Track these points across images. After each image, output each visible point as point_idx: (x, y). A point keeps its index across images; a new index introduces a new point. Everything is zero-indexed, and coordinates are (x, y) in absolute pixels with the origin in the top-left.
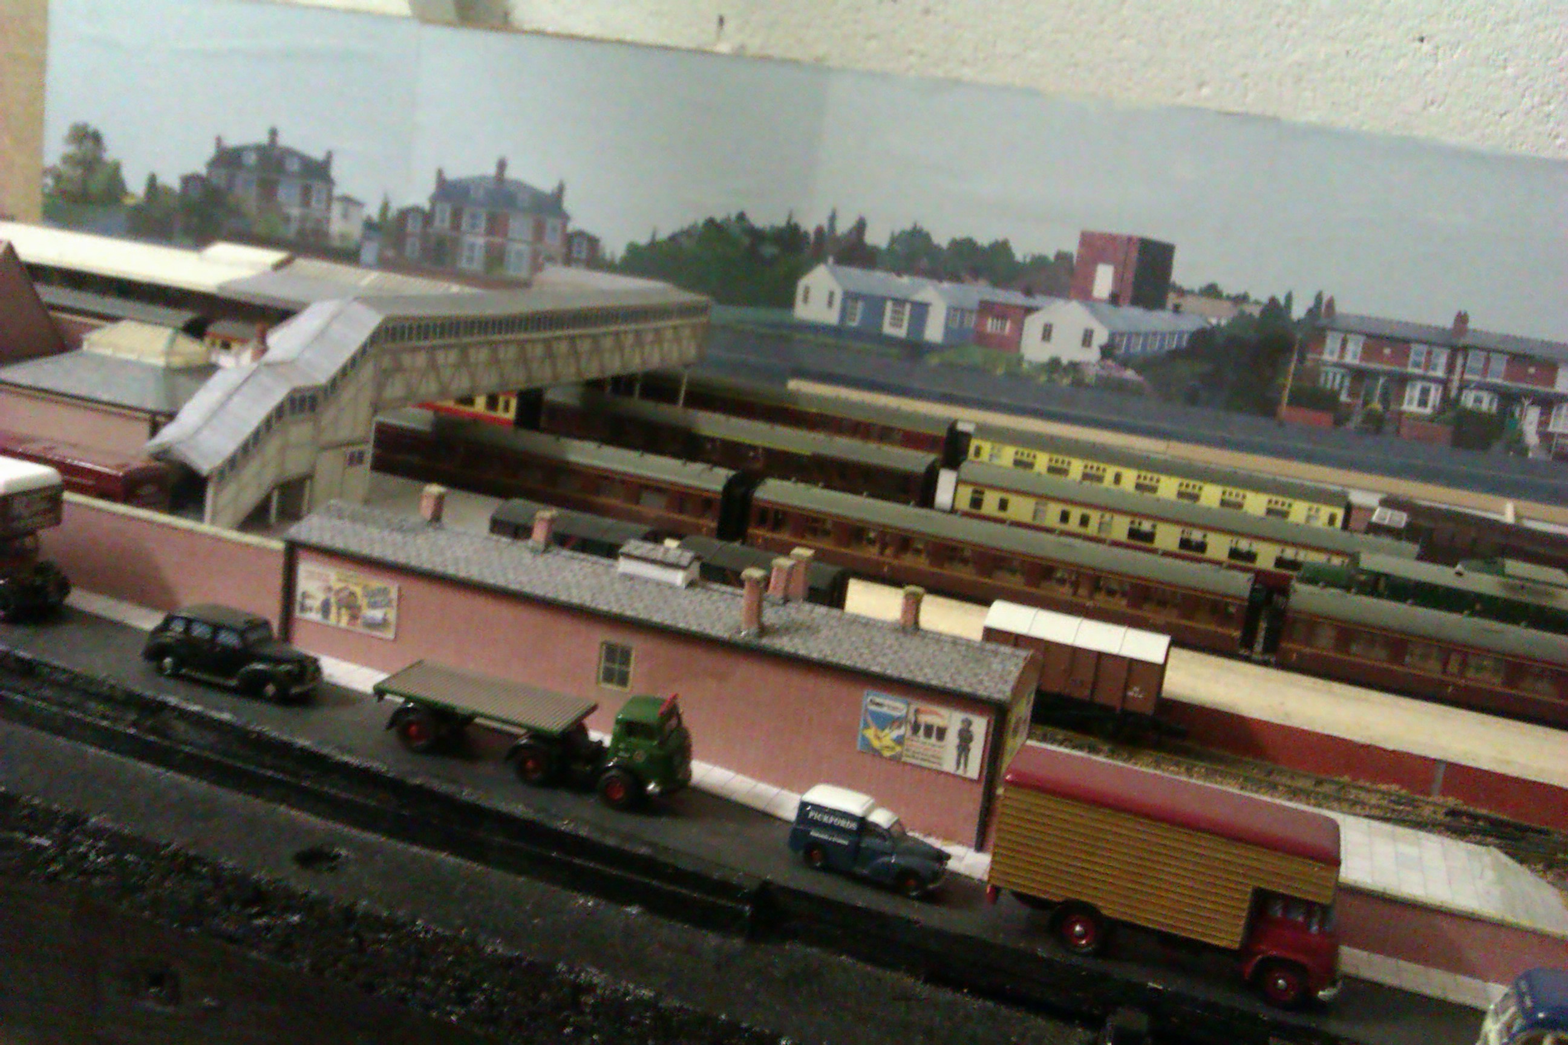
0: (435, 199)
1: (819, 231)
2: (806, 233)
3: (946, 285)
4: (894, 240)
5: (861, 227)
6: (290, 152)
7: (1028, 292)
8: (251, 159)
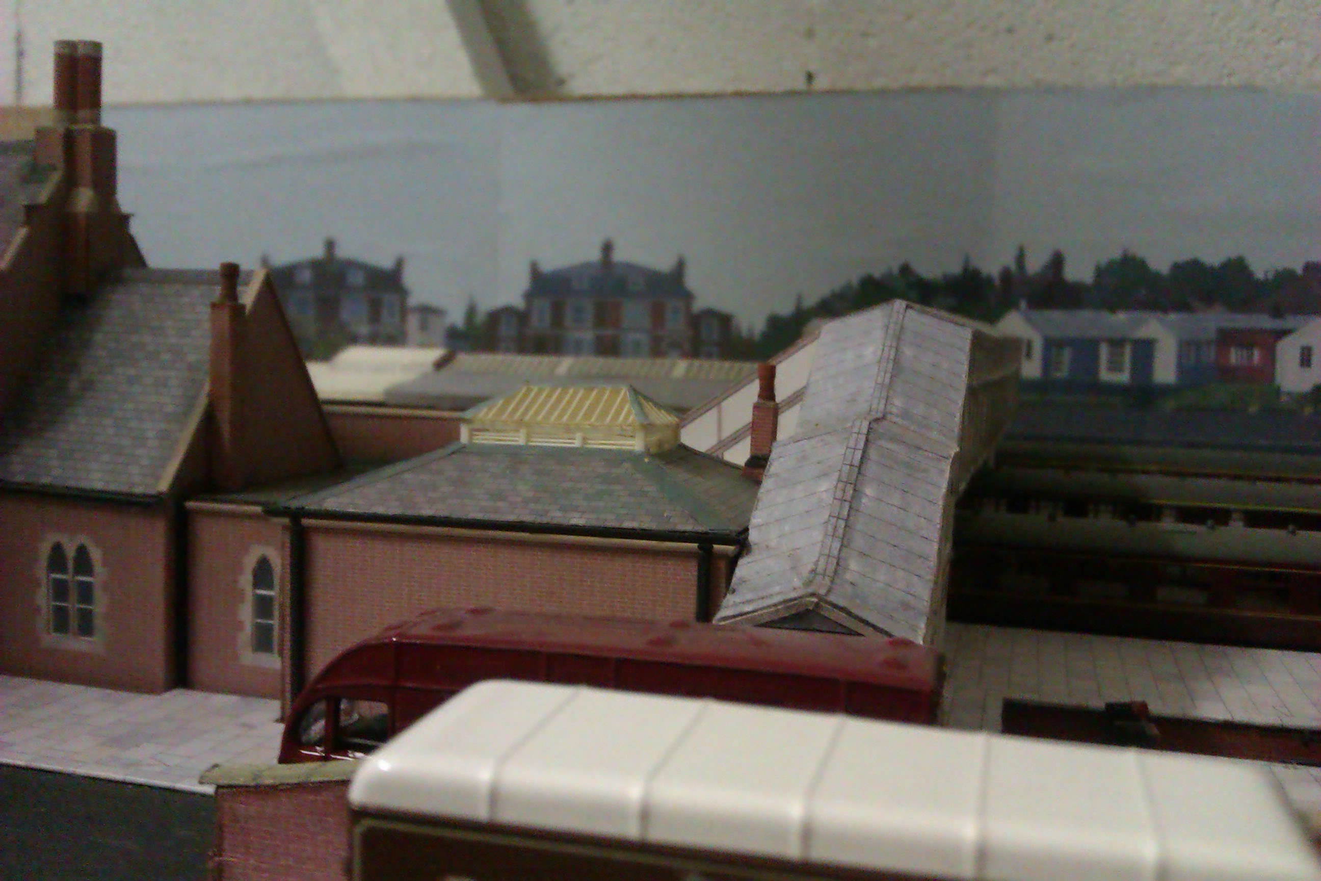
0: (529, 296)
1: (1006, 274)
2: (989, 280)
3: (1173, 317)
4: (1101, 272)
5: (1057, 262)
6: (351, 264)
7: (1277, 312)
8: (306, 276)
